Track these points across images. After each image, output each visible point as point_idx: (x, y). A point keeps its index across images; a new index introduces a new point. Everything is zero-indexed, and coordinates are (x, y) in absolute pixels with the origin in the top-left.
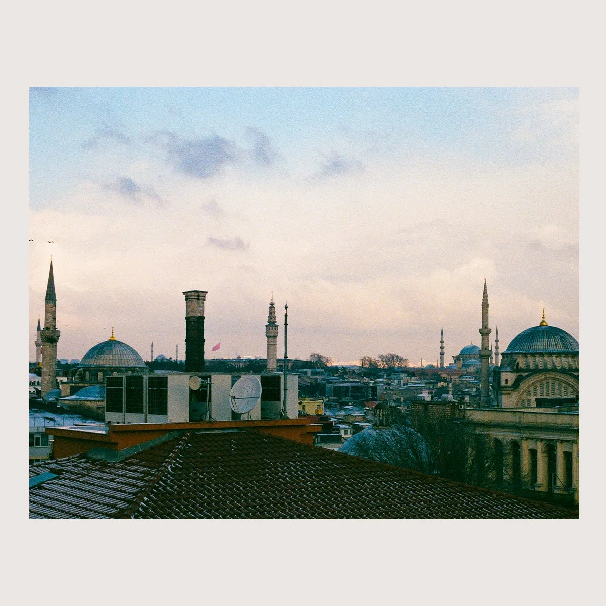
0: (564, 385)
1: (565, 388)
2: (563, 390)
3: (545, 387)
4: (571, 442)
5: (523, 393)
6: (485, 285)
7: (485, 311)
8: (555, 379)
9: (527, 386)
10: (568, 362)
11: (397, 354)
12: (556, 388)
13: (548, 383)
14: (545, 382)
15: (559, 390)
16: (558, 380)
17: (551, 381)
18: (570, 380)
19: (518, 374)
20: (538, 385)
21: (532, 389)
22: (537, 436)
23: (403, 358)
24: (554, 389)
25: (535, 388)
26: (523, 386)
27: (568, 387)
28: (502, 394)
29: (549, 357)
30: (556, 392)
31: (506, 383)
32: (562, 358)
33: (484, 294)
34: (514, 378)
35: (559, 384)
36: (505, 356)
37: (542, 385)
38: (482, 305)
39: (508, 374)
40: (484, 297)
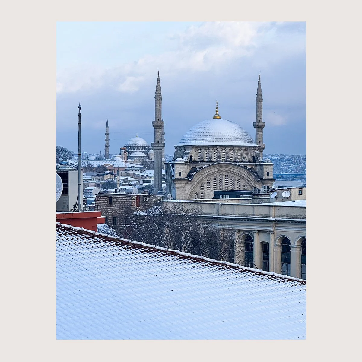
0: (237, 178)
1: (239, 180)
2: (236, 182)
3: (218, 179)
4: (268, 233)
5: (196, 185)
6: (158, 78)
7: (158, 104)
8: (228, 172)
9: (200, 179)
10: (242, 155)
11: (61, 147)
12: (230, 180)
13: (221, 175)
14: (218, 174)
15: (233, 182)
16: (231, 172)
17: (224, 173)
18: (244, 173)
19: (192, 167)
20: (212, 178)
21: (205, 181)
22: (234, 227)
23: (68, 150)
24: (227, 182)
25: (209, 181)
26: (197, 179)
27: (241, 179)
28: (176, 187)
29: (222, 150)
30: (230, 184)
31: (180, 175)
32: (236, 151)
33: (157, 86)
34: (188, 170)
35: (232, 177)
36: (178, 148)
37: (215, 178)
38: (155, 98)
39: (182, 166)
40: (157, 90)
